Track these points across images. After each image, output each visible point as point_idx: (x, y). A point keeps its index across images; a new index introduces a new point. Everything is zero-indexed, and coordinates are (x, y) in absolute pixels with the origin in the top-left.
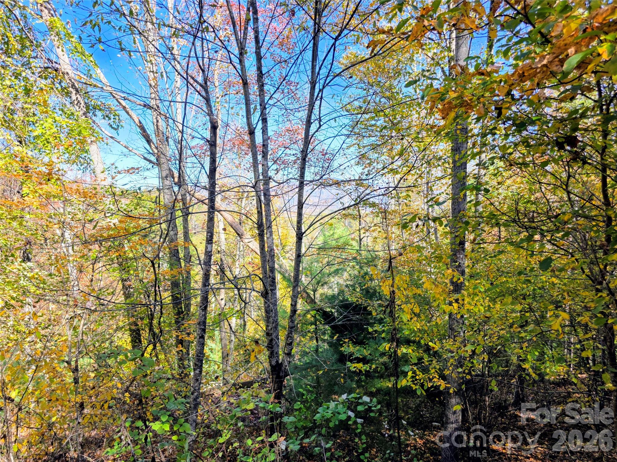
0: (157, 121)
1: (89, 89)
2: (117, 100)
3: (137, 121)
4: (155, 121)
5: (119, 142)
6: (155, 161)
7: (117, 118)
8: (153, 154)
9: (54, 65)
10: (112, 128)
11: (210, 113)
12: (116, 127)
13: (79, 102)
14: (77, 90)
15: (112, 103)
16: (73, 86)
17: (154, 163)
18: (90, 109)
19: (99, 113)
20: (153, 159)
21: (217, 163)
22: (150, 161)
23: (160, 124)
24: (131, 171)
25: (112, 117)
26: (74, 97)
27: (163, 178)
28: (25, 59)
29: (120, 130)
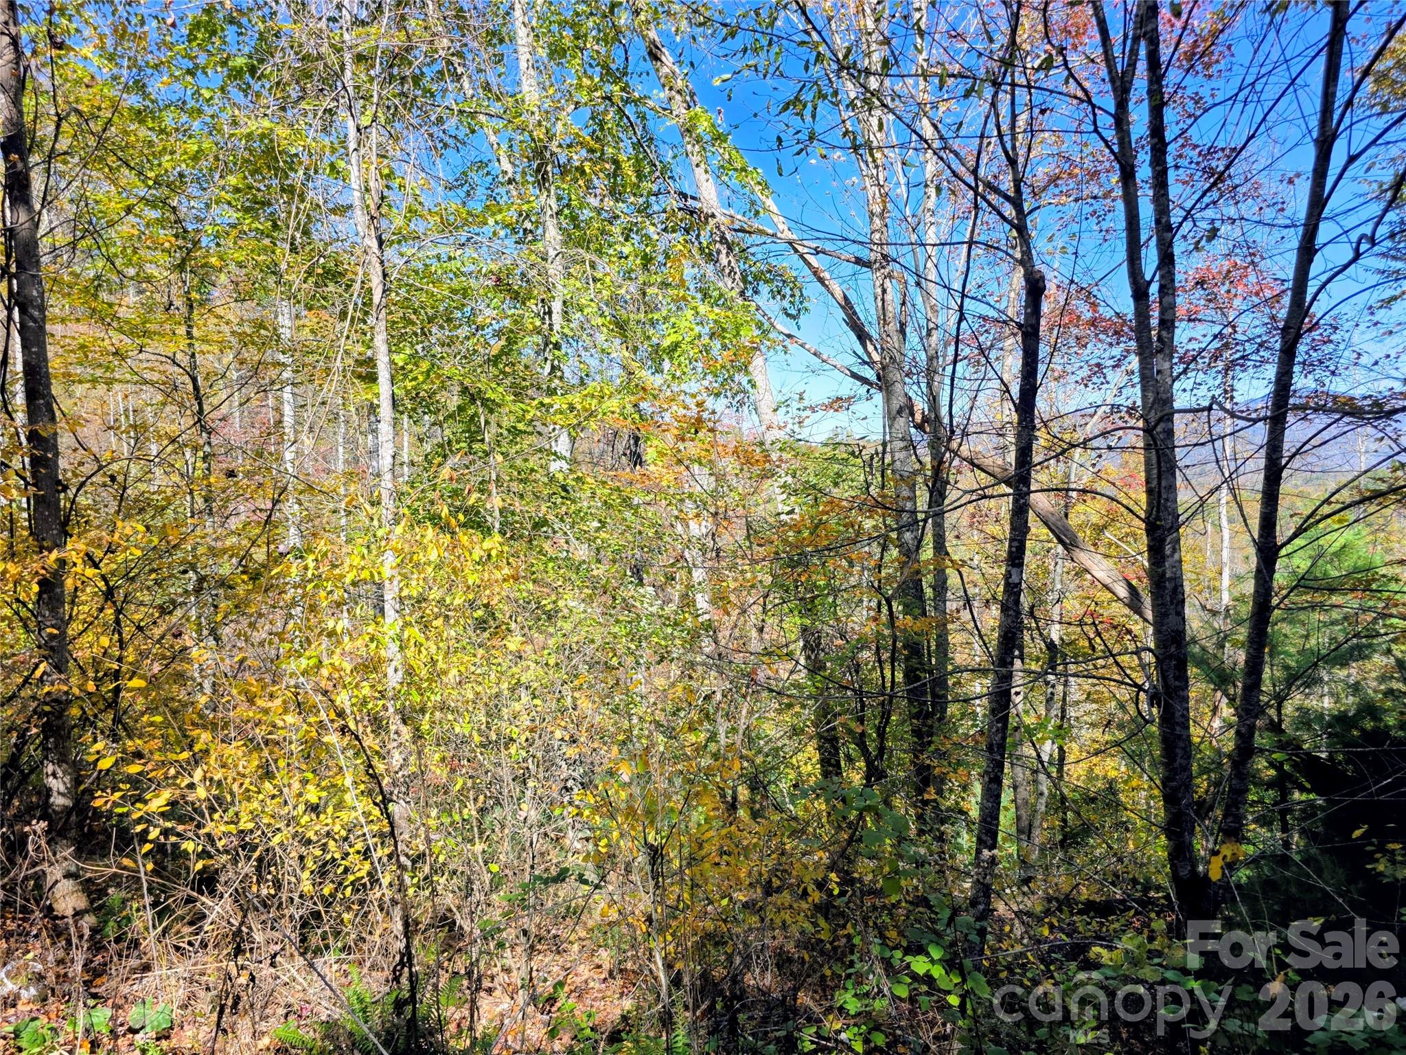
0: (884, 291)
1: (750, 240)
2: (801, 256)
3: (839, 296)
4: (879, 291)
5: (802, 346)
6: (873, 378)
7: (797, 293)
8: (870, 363)
9: (690, 202)
10: (788, 315)
11: (1026, 261)
12: (794, 312)
13: (732, 270)
14: (730, 249)
15: (790, 264)
16: (723, 239)
17: (870, 384)
18: (750, 282)
19: (764, 289)
20: (870, 374)
21: (1039, 377)
22: (864, 381)
23: (888, 297)
24: (836, 406)
25: (788, 291)
26: (724, 260)
27: (891, 416)
28: (641, 200)
29: (803, 319)
